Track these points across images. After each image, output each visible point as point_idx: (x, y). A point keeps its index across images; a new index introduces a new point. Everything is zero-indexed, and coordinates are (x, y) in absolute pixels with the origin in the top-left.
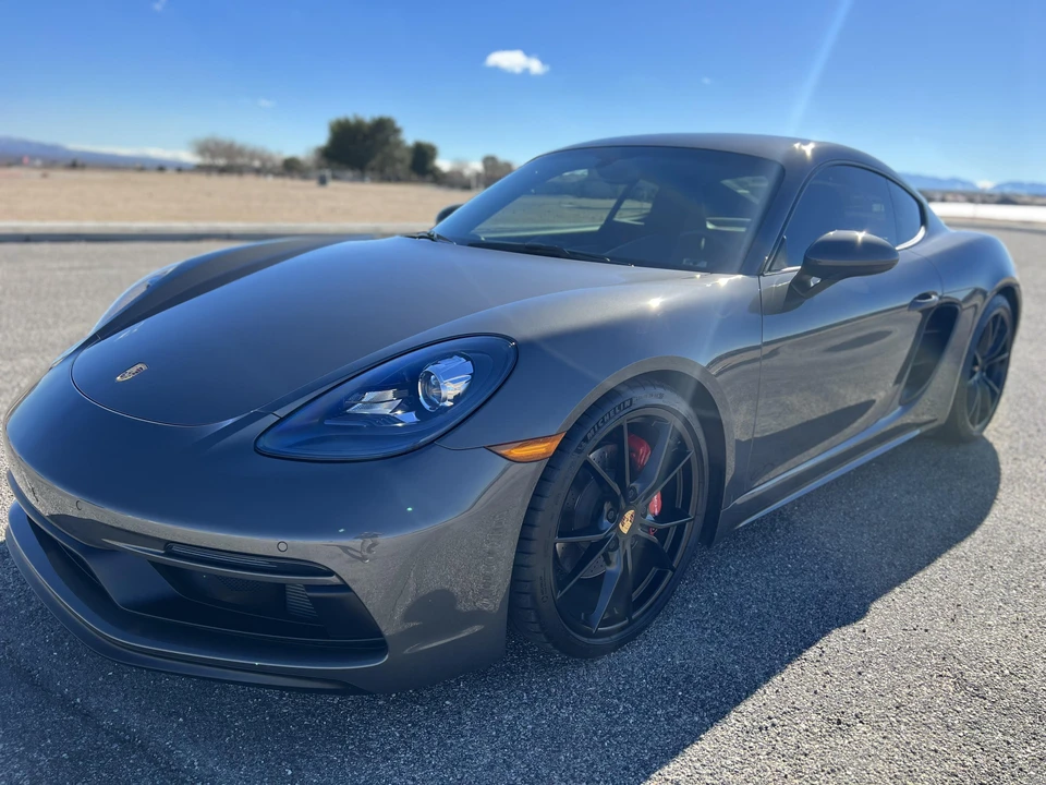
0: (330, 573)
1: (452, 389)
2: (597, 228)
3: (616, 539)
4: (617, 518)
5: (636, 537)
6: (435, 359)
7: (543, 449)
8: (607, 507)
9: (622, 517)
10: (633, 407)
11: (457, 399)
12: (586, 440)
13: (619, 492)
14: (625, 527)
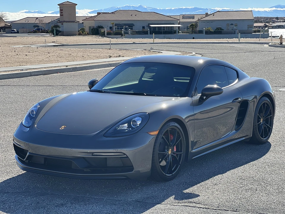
0: (125, 154)
1: (139, 123)
2: (138, 82)
3: (168, 155)
4: (168, 150)
5: (172, 155)
6: (135, 117)
7: (156, 133)
8: (166, 147)
9: (169, 150)
10: (170, 126)
11: (140, 124)
12: (162, 132)
13: (169, 144)
14: (170, 152)
